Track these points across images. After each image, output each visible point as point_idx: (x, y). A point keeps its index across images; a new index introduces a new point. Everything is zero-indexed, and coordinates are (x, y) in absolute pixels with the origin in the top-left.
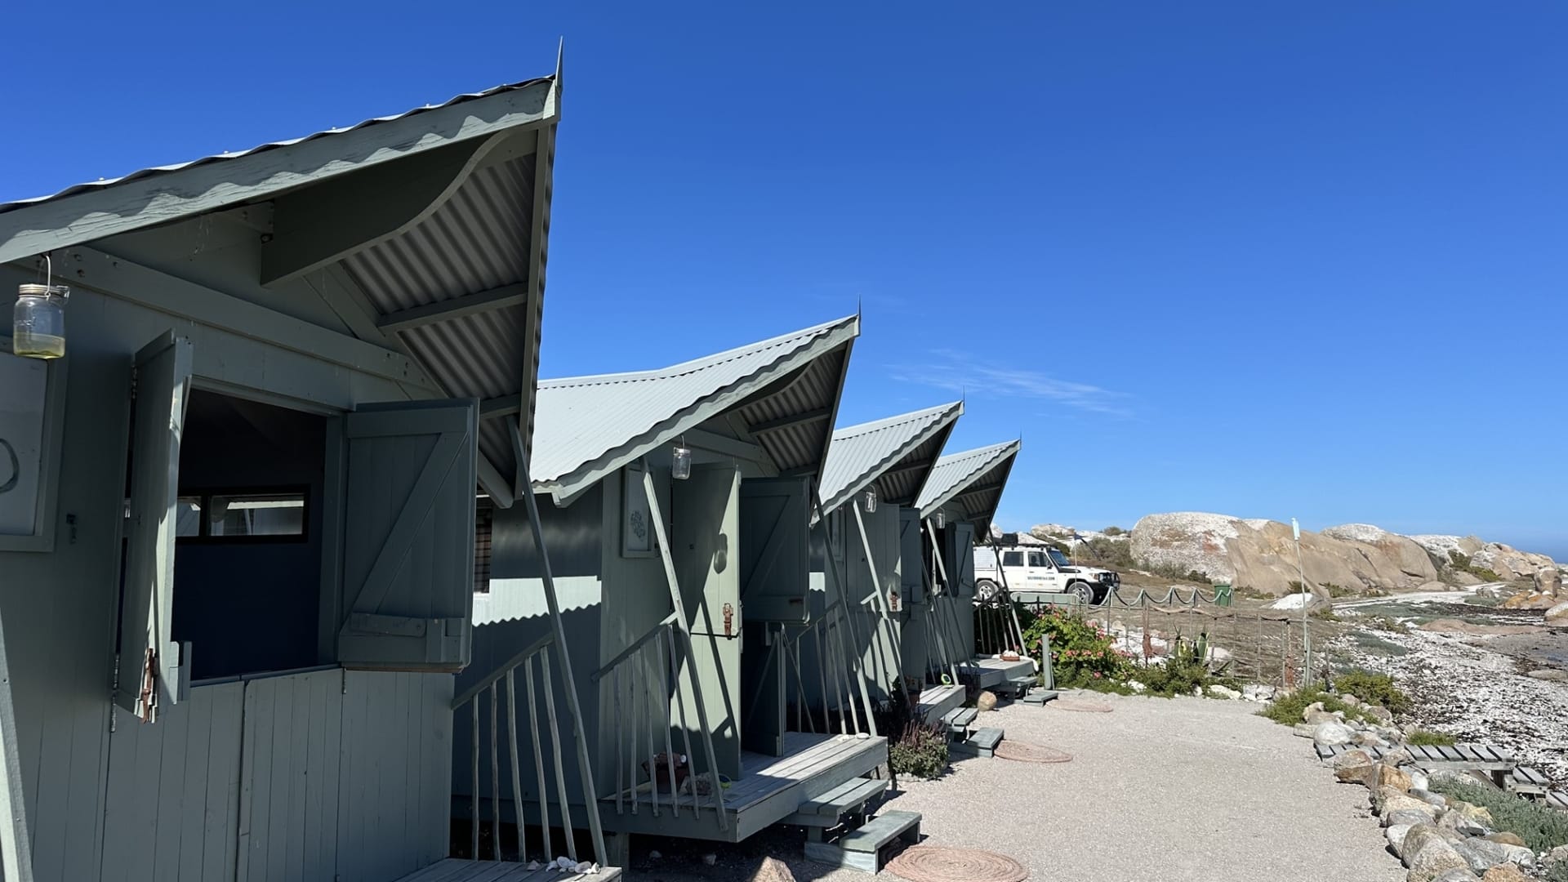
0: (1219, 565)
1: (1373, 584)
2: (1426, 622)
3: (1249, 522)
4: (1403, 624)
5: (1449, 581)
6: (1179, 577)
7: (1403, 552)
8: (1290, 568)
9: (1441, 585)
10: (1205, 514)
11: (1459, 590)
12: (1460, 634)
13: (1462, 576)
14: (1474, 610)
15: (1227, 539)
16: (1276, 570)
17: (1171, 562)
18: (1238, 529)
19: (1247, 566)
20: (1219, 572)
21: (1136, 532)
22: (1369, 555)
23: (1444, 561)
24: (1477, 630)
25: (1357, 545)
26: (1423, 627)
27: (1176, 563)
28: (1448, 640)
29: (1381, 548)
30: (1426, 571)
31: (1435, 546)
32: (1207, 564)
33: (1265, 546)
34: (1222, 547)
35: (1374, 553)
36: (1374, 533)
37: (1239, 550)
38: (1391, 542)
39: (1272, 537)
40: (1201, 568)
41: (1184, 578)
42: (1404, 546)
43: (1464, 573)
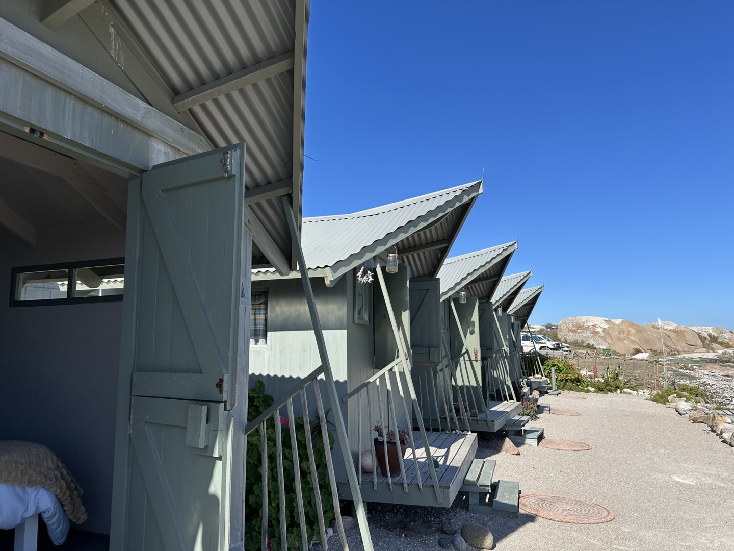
0: (600, 341)
1: (673, 350)
2: (702, 366)
3: (613, 321)
4: (692, 367)
5: (709, 349)
6: (581, 346)
7: (686, 334)
8: (633, 342)
9: (705, 350)
10: (593, 317)
11: (714, 352)
12: (719, 371)
13: (715, 346)
14: (722, 361)
15: (604, 329)
16: (627, 343)
17: (577, 339)
18: (608, 324)
19: (613, 341)
20: (600, 344)
21: (561, 326)
22: (670, 336)
23: (706, 339)
24: (727, 369)
25: (665, 331)
26: (701, 368)
27: (579, 340)
28: (714, 374)
29: (675, 332)
30: (697, 343)
31: (701, 332)
32: (594, 341)
33: (621, 332)
34: (601, 332)
35: (673, 335)
36: (672, 326)
37: (609, 334)
38: (680, 330)
39: (624, 327)
40: (592, 342)
41: (583, 347)
42: (687, 332)
43: (716, 344)
